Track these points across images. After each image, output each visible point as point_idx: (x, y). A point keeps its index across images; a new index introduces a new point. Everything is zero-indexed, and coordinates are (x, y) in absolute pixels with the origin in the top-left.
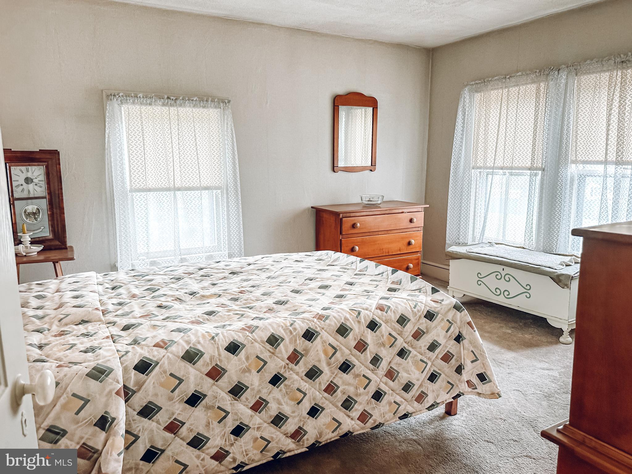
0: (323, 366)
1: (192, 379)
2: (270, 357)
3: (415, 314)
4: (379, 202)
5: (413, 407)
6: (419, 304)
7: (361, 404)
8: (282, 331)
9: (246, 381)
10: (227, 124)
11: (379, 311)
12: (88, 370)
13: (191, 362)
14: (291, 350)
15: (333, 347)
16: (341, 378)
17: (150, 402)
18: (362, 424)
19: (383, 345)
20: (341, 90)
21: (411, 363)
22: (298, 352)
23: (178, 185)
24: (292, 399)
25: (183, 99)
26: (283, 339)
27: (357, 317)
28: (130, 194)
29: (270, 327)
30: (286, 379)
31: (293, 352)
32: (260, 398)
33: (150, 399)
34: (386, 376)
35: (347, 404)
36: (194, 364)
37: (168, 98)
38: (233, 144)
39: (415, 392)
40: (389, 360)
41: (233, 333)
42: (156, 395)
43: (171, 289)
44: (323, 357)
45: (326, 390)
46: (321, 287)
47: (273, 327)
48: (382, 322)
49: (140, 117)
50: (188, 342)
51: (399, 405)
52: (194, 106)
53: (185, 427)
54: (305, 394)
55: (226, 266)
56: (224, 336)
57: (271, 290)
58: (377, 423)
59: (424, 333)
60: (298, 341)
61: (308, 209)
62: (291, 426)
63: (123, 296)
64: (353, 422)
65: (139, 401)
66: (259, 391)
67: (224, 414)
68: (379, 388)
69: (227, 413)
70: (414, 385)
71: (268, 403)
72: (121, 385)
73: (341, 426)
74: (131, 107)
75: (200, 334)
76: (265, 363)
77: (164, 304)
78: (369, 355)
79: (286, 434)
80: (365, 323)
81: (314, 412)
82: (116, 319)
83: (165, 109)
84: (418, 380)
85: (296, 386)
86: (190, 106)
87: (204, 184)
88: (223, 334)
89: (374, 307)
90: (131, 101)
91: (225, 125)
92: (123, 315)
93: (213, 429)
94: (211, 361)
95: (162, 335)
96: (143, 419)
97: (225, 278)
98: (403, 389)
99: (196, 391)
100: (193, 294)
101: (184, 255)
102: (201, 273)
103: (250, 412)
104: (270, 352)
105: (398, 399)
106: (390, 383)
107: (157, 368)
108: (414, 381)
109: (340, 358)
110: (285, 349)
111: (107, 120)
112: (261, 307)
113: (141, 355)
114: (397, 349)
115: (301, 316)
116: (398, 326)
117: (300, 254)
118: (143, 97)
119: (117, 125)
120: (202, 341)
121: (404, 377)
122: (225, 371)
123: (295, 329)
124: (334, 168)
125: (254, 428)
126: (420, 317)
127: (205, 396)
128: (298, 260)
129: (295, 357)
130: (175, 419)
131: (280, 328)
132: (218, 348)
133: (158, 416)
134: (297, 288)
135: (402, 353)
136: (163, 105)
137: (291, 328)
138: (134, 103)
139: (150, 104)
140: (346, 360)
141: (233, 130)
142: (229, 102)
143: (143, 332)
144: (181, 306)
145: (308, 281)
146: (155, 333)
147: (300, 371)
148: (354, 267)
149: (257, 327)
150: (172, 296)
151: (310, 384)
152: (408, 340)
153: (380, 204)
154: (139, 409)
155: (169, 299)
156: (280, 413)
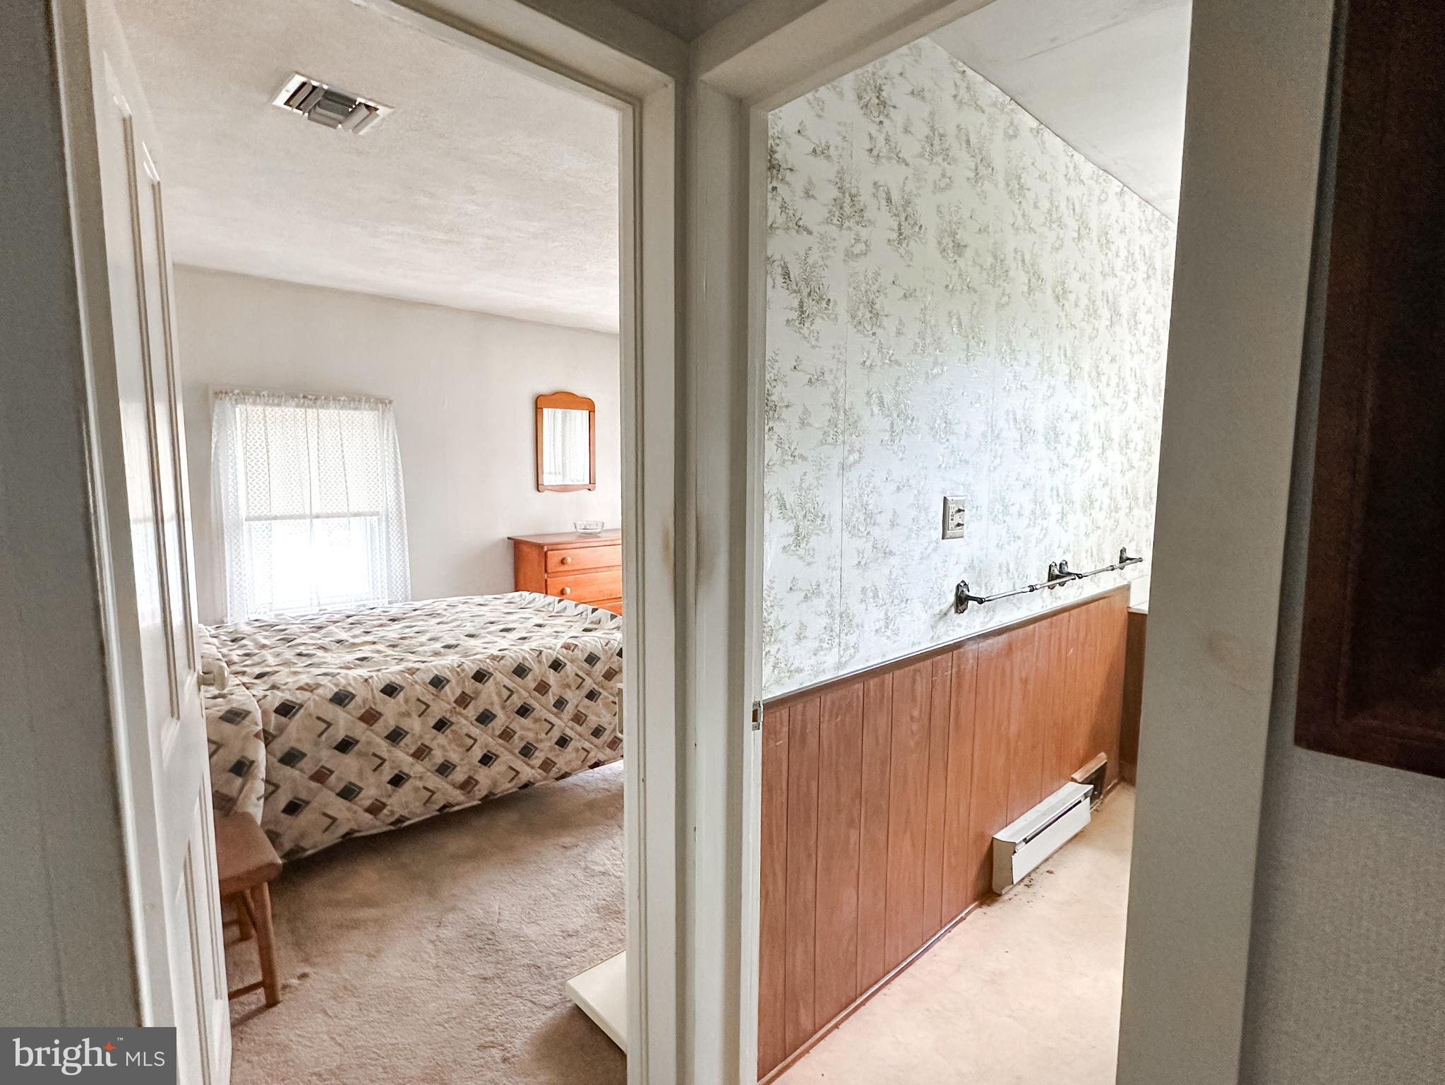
0: (497, 710)
1: (342, 723)
2: (434, 700)
3: (605, 652)
4: (598, 531)
5: (605, 754)
6: (612, 641)
7: (542, 750)
8: (449, 673)
9: (405, 724)
10: (388, 430)
11: (564, 650)
12: (221, 714)
13: (340, 705)
14: (458, 692)
15: (508, 689)
16: (519, 723)
17: (293, 749)
18: (544, 774)
19: (569, 686)
20: (545, 388)
21: (601, 706)
22: (467, 695)
23: (315, 511)
24: (460, 746)
25: (325, 399)
26: (448, 681)
27: (538, 656)
28: (245, 523)
29: (433, 669)
30: (452, 723)
31: (460, 696)
32: (422, 744)
33: (293, 744)
34: (572, 720)
35: (527, 751)
36: (344, 707)
37: (305, 397)
38: (396, 457)
39: (606, 737)
40: (576, 703)
41: (389, 675)
42: (299, 740)
43: (312, 638)
44: (496, 699)
45: (500, 736)
46: (502, 631)
47: (437, 669)
48: (567, 662)
49: (263, 422)
50: (337, 685)
51: (588, 752)
52: (341, 408)
53: (333, 777)
54: (475, 740)
55: (384, 612)
56: (379, 678)
57: (440, 634)
58: (562, 772)
59: (616, 672)
60: (467, 684)
61: (503, 540)
62: (459, 775)
63: (251, 648)
64: (533, 771)
65: (281, 746)
66: (421, 737)
67: (379, 761)
68: (564, 734)
69: (384, 760)
70: (605, 729)
71: (432, 749)
72: (260, 727)
73: (520, 775)
74: (250, 408)
75: (350, 677)
76: (428, 706)
77: (305, 652)
78: (551, 698)
79: (453, 785)
80: (546, 662)
81: (487, 760)
82: (245, 669)
83: (300, 411)
84: (610, 724)
85: (465, 731)
86: (336, 407)
87: (353, 509)
88: (377, 676)
89: (559, 646)
90: (251, 400)
91: (385, 432)
92: (253, 665)
93: (367, 778)
94: (364, 704)
95: (304, 679)
96: (284, 766)
97: (381, 625)
98: (592, 734)
99: (347, 736)
100: (339, 642)
101: (325, 605)
102: (350, 620)
103: (411, 759)
104: (433, 694)
105: (587, 745)
106: (577, 727)
107: (302, 711)
108: (606, 726)
109: (517, 701)
110: (451, 692)
111: (214, 424)
112: (425, 652)
113: (282, 697)
114: (585, 691)
115: (472, 658)
116: (586, 666)
117: (486, 597)
118: (268, 395)
119: (229, 432)
120: (353, 684)
121: (593, 721)
122: (380, 714)
123: (463, 670)
124: (538, 486)
125: (415, 777)
126: (612, 655)
127: (357, 742)
128: (482, 603)
129: (463, 701)
130: (323, 767)
131: (446, 670)
132: (372, 690)
133: (302, 764)
134: (472, 631)
135: (592, 695)
136: (298, 406)
137: (458, 669)
138: (254, 403)
139: (279, 405)
140: (525, 703)
141: (396, 438)
142: (390, 402)
143: (283, 677)
144: (325, 654)
145: (489, 625)
146: (296, 678)
147: (469, 715)
148: (551, 609)
149: (418, 669)
150: (314, 644)
151: (481, 730)
152: (597, 681)
153: (600, 533)
154: (279, 754)
155: (310, 648)
156: (446, 761)
